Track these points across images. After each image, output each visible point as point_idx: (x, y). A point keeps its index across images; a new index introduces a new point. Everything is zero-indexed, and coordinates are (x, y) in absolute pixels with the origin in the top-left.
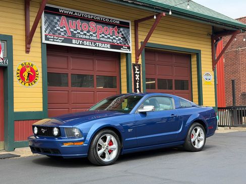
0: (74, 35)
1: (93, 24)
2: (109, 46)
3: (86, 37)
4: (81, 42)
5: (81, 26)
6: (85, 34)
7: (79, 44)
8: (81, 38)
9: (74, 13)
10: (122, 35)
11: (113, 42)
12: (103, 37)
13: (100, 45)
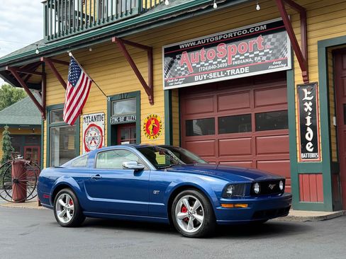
0: (196, 71)
1: (223, 47)
2: (247, 69)
3: (213, 67)
4: (205, 77)
5: (205, 56)
6: (211, 64)
7: (203, 80)
8: (206, 71)
9: (197, 42)
10: (272, 44)
11: (254, 61)
12: (237, 59)
13: (233, 71)
